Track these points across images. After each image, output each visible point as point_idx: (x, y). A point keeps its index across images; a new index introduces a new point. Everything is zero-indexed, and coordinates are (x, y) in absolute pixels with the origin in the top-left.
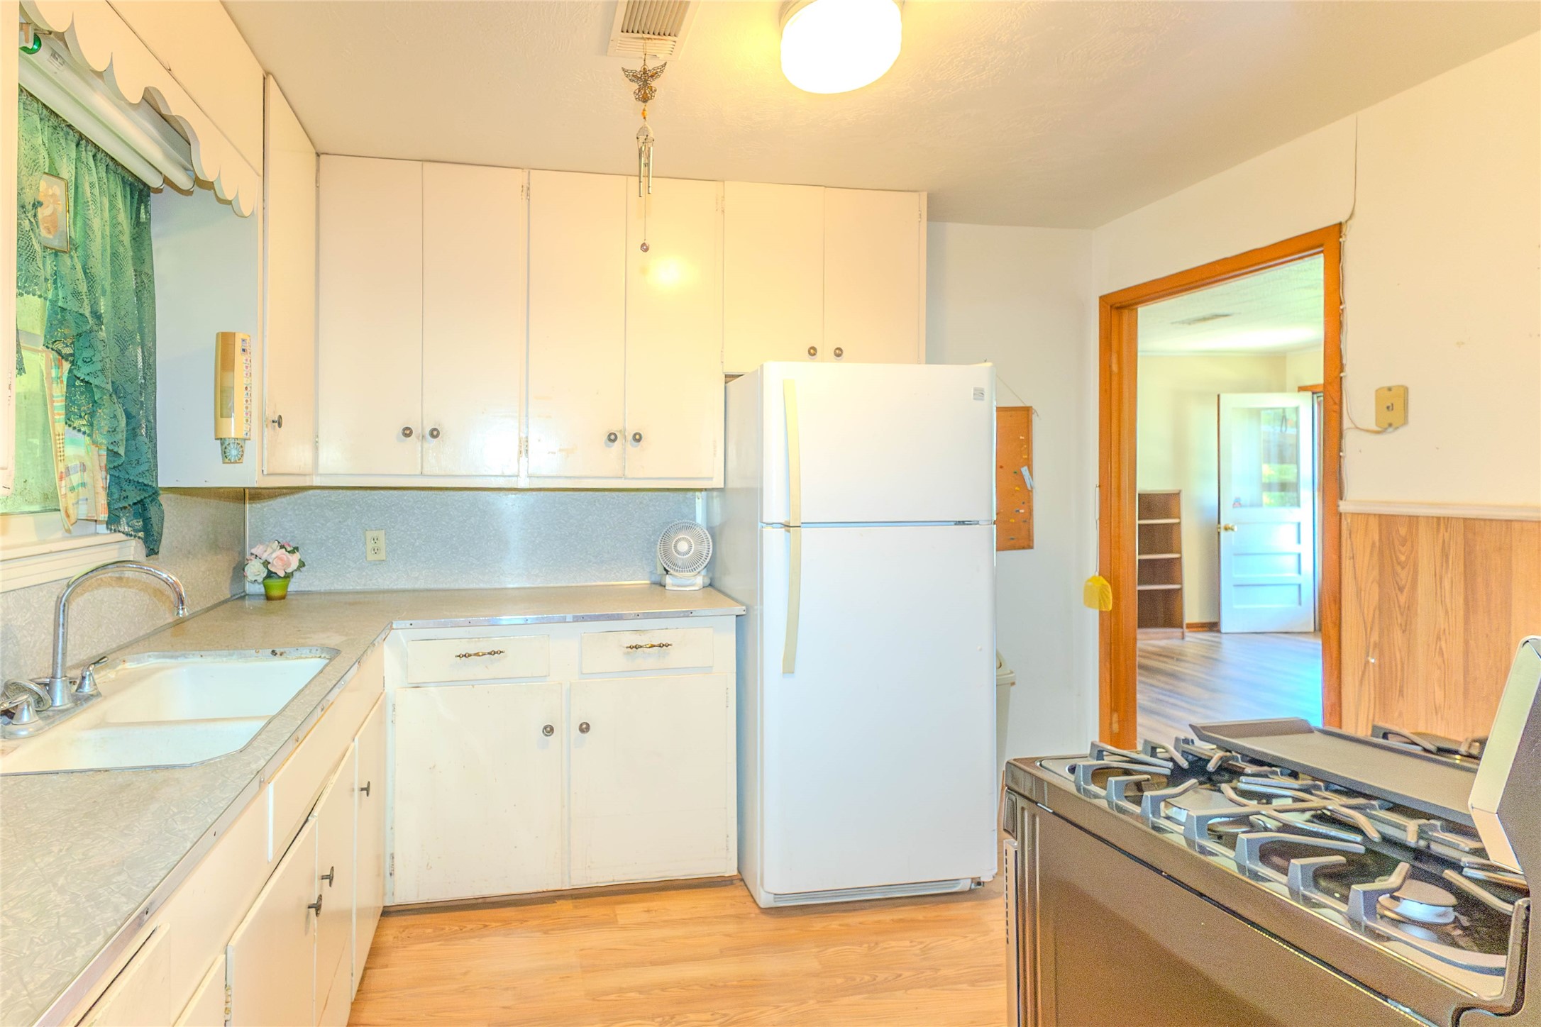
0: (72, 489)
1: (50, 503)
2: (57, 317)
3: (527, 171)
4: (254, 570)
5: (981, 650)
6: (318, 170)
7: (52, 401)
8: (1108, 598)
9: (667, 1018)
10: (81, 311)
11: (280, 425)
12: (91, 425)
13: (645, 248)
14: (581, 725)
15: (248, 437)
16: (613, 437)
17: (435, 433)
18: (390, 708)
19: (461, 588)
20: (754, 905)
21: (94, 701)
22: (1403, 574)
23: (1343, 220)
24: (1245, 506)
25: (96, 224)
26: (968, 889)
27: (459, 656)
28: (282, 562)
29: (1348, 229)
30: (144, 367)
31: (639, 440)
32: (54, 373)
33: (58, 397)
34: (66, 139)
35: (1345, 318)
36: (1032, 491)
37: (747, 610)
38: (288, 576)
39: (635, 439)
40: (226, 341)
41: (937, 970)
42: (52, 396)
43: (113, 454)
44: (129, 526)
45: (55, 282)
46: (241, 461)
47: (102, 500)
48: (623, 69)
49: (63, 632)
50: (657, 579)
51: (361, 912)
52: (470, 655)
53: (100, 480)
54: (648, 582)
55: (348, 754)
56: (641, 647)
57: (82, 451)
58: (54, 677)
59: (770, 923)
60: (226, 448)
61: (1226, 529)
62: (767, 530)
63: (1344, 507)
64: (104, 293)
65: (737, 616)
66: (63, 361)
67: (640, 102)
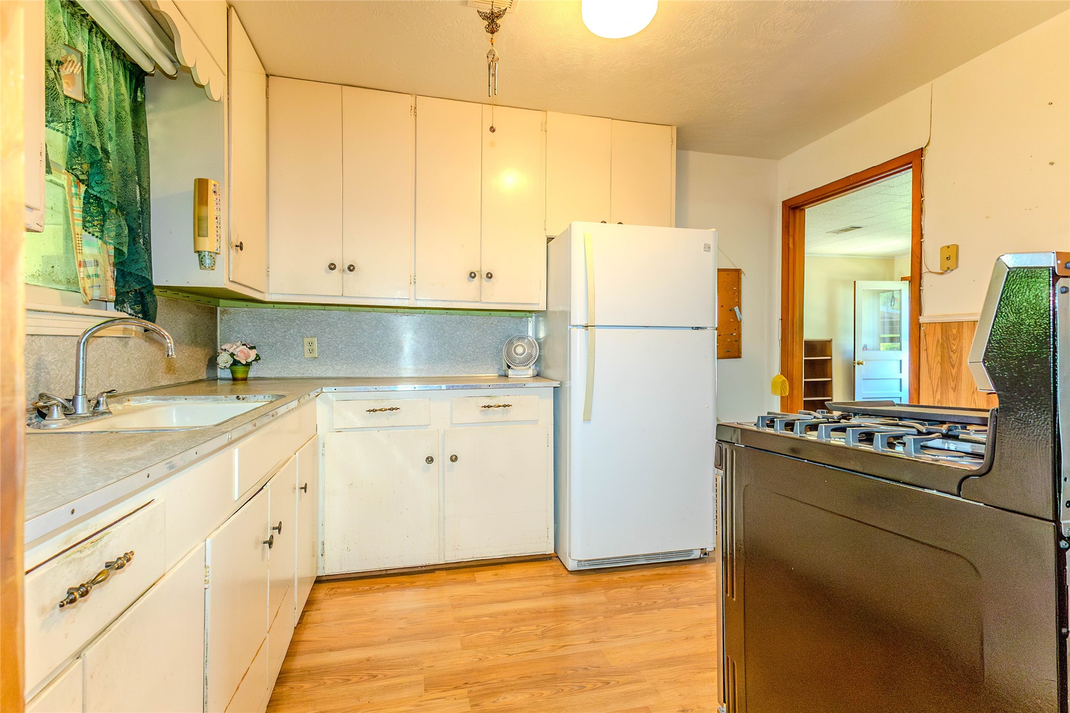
0: (89, 277)
1: (72, 284)
2: (76, 149)
3: (415, 96)
4: (224, 359)
5: (707, 408)
6: (267, 86)
7: (73, 210)
8: (786, 387)
9: (507, 630)
10: (94, 144)
11: (241, 249)
12: (102, 231)
13: (492, 130)
14: (452, 457)
15: (218, 252)
16: (473, 275)
17: (351, 268)
18: (321, 446)
19: (370, 376)
20: (565, 570)
21: (106, 416)
22: (954, 357)
23: (923, 147)
24: (870, 350)
25: (104, 88)
26: (699, 557)
27: (369, 411)
28: (244, 354)
29: (926, 151)
30: (141, 199)
31: (491, 277)
32: (74, 190)
33: (77, 207)
34: (81, 25)
35: (924, 206)
36: (741, 321)
37: (561, 383)
38: (248, 365)
39: (487, 277)
40: (201, 186)
41: (678, 599)
42: (72, 206)
43: (118, 252)
44: (131, 309)
45: (74, 124)
46: (213, 268)
47: (111, 285)
48: (478, 11)
49: (83, 364)
50: (503, 373)
51: (301, 581)
52: (376, 411)
53: (109, 273)
54: (497, 375)
55: (291, 460)
56: (492, 406)
57: (95, 251)
58: (77, 394)
59: (575, 579)
60: (202, 258)
61: (858, 364)
62: (574, 330)
63: (922, 320)
64: (111, 138)
65: (554, 387)
66: (81, 184)
67: (489, 34)
